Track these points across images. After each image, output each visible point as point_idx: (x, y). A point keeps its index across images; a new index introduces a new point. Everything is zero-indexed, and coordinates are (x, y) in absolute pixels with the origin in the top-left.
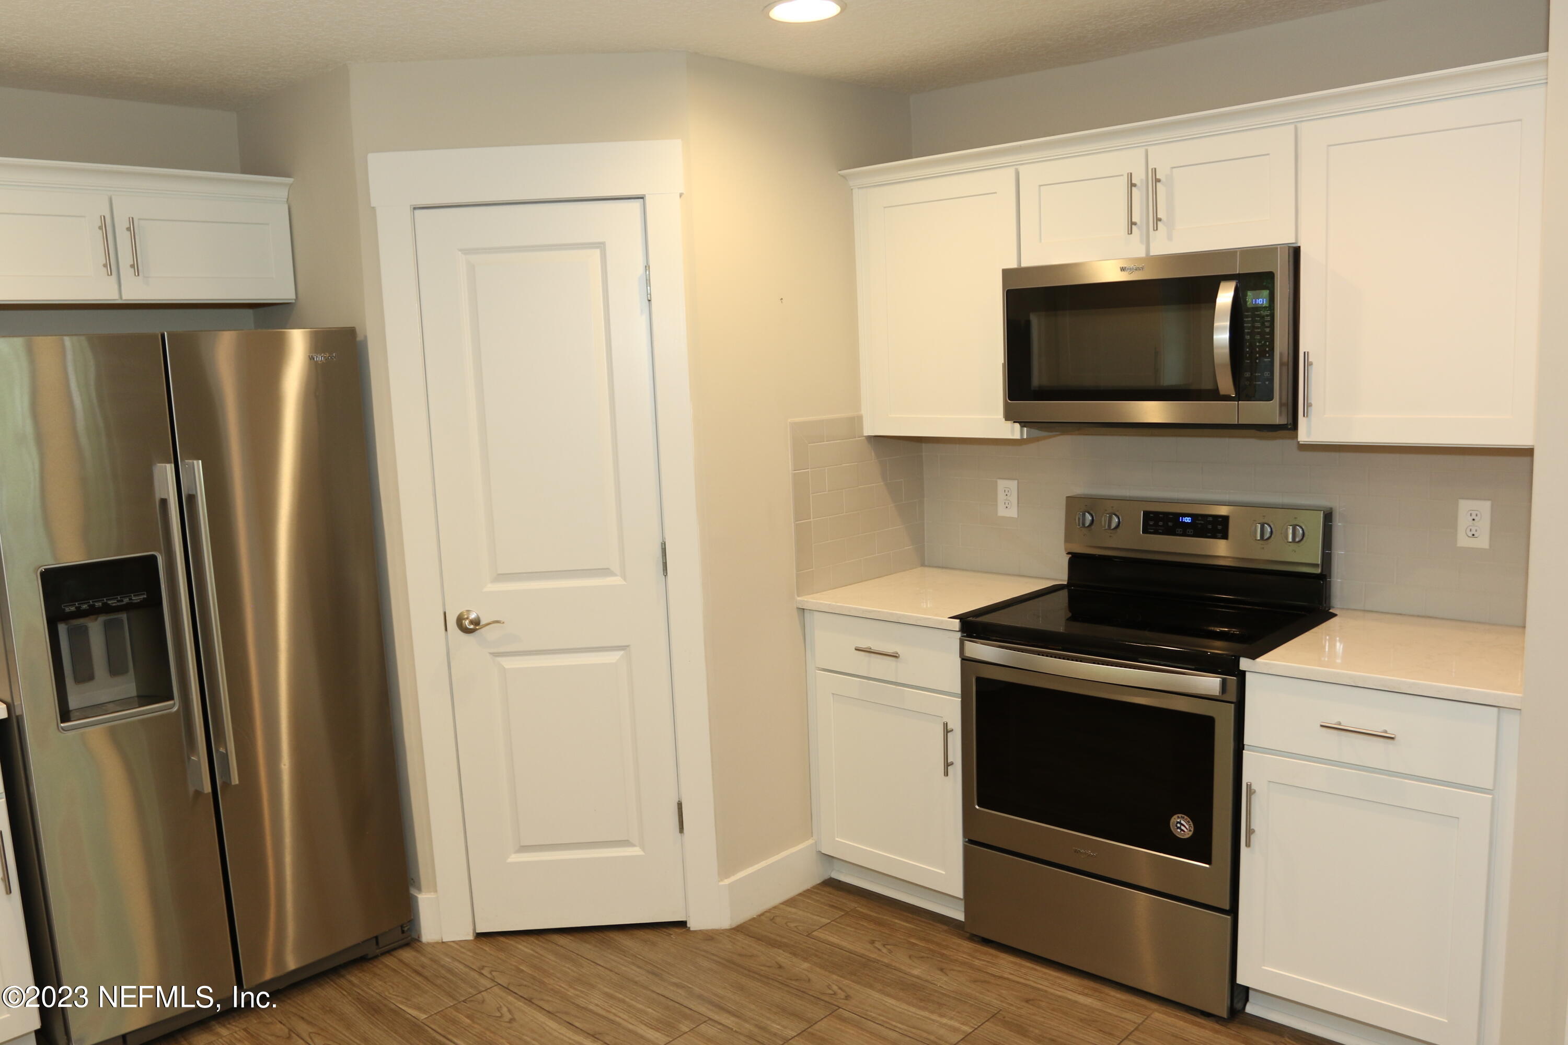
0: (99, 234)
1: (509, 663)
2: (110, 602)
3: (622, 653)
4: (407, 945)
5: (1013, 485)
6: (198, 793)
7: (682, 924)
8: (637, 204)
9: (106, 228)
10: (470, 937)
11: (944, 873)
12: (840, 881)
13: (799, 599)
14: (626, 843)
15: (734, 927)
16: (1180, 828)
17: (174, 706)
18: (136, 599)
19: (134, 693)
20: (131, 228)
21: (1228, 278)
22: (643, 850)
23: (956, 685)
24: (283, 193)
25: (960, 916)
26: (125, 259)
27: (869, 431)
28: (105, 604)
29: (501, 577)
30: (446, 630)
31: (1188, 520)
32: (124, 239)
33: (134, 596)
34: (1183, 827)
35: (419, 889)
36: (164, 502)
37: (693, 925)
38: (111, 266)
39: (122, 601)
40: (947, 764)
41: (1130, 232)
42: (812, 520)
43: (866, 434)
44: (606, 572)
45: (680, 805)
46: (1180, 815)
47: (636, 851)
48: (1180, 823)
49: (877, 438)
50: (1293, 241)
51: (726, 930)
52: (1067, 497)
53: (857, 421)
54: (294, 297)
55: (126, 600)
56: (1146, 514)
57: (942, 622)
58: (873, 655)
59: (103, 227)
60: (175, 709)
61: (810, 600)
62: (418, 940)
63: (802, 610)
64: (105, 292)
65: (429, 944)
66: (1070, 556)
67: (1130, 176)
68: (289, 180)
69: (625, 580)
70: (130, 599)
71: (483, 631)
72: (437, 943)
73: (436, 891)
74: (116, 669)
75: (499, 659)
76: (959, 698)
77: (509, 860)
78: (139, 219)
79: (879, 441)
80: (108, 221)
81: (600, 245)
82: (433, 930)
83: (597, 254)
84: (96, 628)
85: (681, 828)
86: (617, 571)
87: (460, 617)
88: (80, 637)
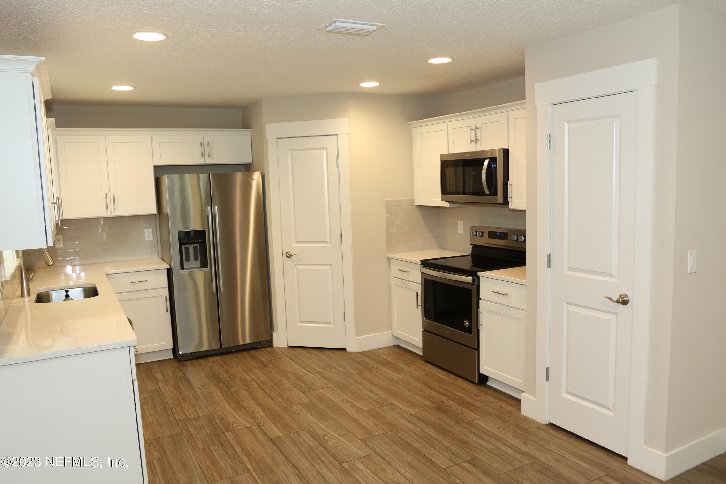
0: (200, 147)
1: (300, 267)
2: (194, 241)
3: (330, 266)
4: (269, 347)
5: (462, 222)
6: (213, 293)
7: (345, 350)
8: (336, 137)
9: (202, 145)
10: (286, 347)
11: (418, 340)
12: (399, 346)
13: (387, 254)
14: (329, 323)
15: (359, 352)
16: (466, 324)
17: (208, 269)
18: (200, 241)
19: (200, 266)
20: (208, 145)
21: (487, 158)
22: (334, 325)
23: (419, 281)
24: (250, 133)
25: (421, 354)
26: (207, 153)
27: (417, 204)
28: (192, 241)
29: (298, 242)
30: (283, 257)
31: (499, 234)
32: (206, 147)
33: (200, 240)
34: (467, 323)
35: (274, 332)
36: (208, 216)
37: (347, 350)
38: (203, 155)
39: (196, 241)
40: (418, 306)
41: (471, 143)
42: (393, 230)
43: (416, 205)
44: (326, 242)
45: (344, 313)
46: (466, 320)
47: (332, 326)
48: (466, 322)
49: (420, 206)
50: (507, 147)
51: (356, 352)
52: (471, 226)
53: (413, 200)
54: (252, 162)
55: (198, 241)
56: (489, 232)
57: (417, 261)
58: (404, 272)
59: (201, 145)
60: (208, 270)
61: (391, 255)
62: (273, 346)
63: (389, 259)
64: (201, 161)
65: (276, 347)
66: (472, 246)
67: (471, 127)
68: (251, 130)
69: (331, 245)
70: (199, 241)
71: (292, 257)
72: (278, 347)
73: (278, 332)
74: (196, 259)
75: (297, 266)
76: (420, 285)
77: (298, 325)
78: (211, 142)
79: (420, 207)
80: (203, 143)
81: (326, 148)
82: (276, 343)
83: (325, 151)
84: (191, 248)
85: (345, 320)
86: (329, 242)
87: (287, 253)
88: (187, 250)
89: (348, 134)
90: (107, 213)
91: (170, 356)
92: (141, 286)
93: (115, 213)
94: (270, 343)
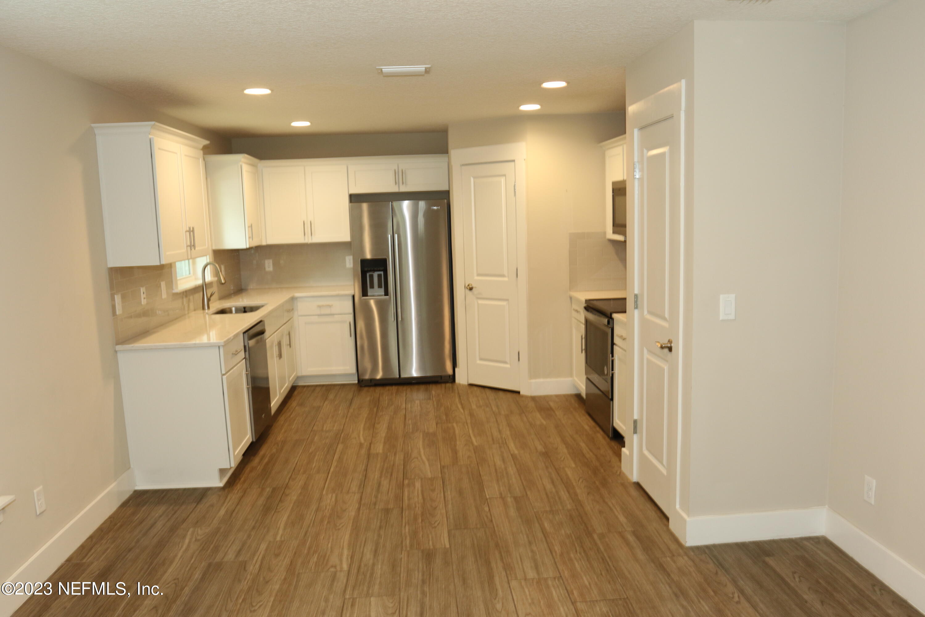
1: (480, 302)
3: (507, 302)
4: (451, 383)
7: (519, 392)
8: (513, 163)
9: (397, 173)
10: (467, 384)
11: (584, 388)
13: (569, 292)
14: (506, 363)
15: (531, 396)
18: (382, 268)
20: (402, 172)
22: (509, 366)
23: (584, 322)
26: (401, 181)
28: (374, 269)
29: (479, 275)
30: (465, 288)
32: (400, 174)
35: (456, 367)
37: (521, 393)
38: (397, 182)
39: (378, 269)
40: (582, 350)
43: (607, 238)
44: (503, 276)
45: (519, 352)
47: (507, 366)
51: (529, 396)
54: (448, 189)
55: (380, 268)
57: (581, 302)
58: (577, 312)
59: (395, 173)
62: (455, 383)
64: (395, 189)
65: (457, 384)
69: (507, 279)
71: (474, 290)
72: (459, 384)
73: (459, 368)
74: (380, 286)
75: (477, 299)
76: (584, 326)
77: (477, 362)
78: (405, 169)
80: (397, 171)
81: (505, 175)
82: (458, 380)
83: (504, 178)
84: (376, 275)
85: (519, 360)
86: (507, 275)
87: (468, 285)
88: (371, 277)
89: (525, 160)
90: (305, 239)
91: (355, 381)
92: (327, 311)
93: (312, 240)
94: (452, 378)
